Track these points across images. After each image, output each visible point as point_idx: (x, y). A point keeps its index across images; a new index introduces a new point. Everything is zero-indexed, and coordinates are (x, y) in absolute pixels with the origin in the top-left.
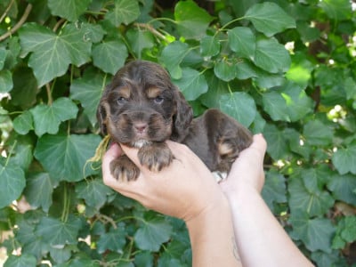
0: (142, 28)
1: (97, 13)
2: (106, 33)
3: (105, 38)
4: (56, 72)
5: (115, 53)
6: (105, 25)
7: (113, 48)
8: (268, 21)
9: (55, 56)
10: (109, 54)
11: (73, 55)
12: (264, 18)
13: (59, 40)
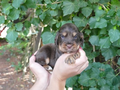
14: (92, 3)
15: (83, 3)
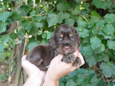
0: (81, 16)
1: (70, 11)
3: (70, 17)
5: (72, 22)
7: (72, 20)
8: (111, 19)
9: (55, 20)
10: (70, 22)
12: (110, 18)
13: (57, 16)
14: (74, 15)
15: (66, 15)
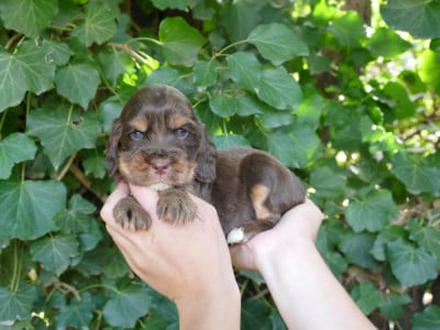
2: (72, 53)
4: (9, 101)
6: (73, 44)
11: (32, 80)
